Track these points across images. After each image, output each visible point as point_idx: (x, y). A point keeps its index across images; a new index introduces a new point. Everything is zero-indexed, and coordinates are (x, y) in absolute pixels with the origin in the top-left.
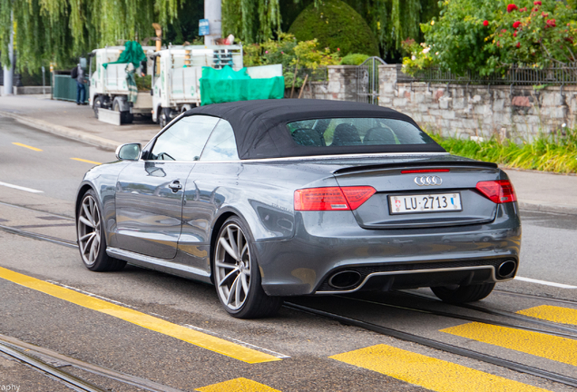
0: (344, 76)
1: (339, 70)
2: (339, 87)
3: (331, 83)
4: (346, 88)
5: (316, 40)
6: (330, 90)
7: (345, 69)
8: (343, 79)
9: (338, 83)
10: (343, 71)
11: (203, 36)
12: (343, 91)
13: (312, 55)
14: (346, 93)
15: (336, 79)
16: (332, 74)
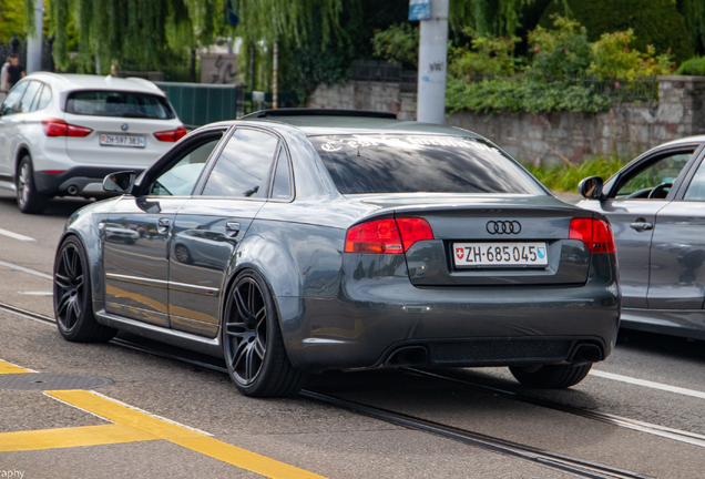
0: (691, 94)
1: (682, 84)
2: (680, 113)
3: (664, 107)
4: (694, 117)
5: (630, 32)
6: (661, 119)
7: (695, 83)
8: (690, 100)
9: (680, 106)
10: (690, 87)
11: (416, 24)
12: (689, 120)
13: (623, 55)
14: (693, 124)
15: (675, 99)
16: (667, 92)
